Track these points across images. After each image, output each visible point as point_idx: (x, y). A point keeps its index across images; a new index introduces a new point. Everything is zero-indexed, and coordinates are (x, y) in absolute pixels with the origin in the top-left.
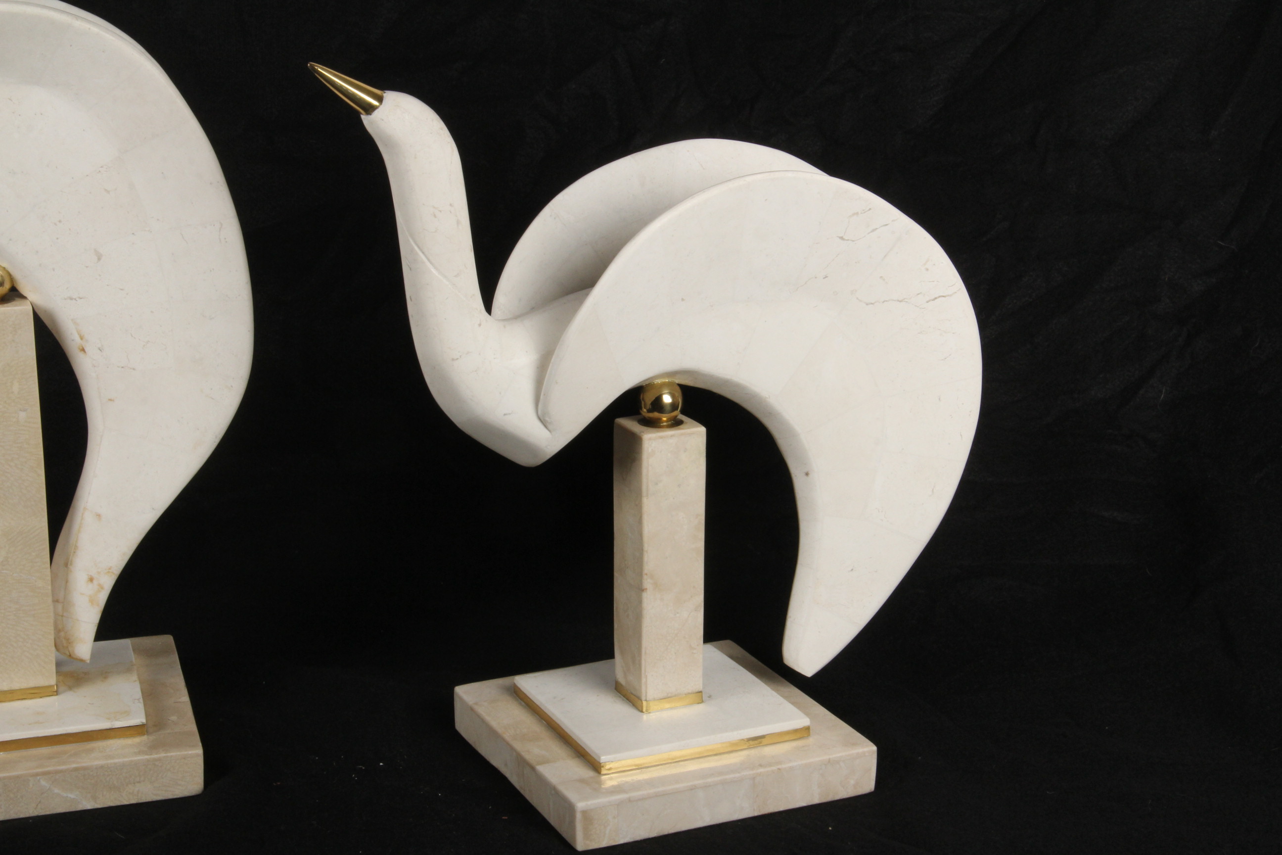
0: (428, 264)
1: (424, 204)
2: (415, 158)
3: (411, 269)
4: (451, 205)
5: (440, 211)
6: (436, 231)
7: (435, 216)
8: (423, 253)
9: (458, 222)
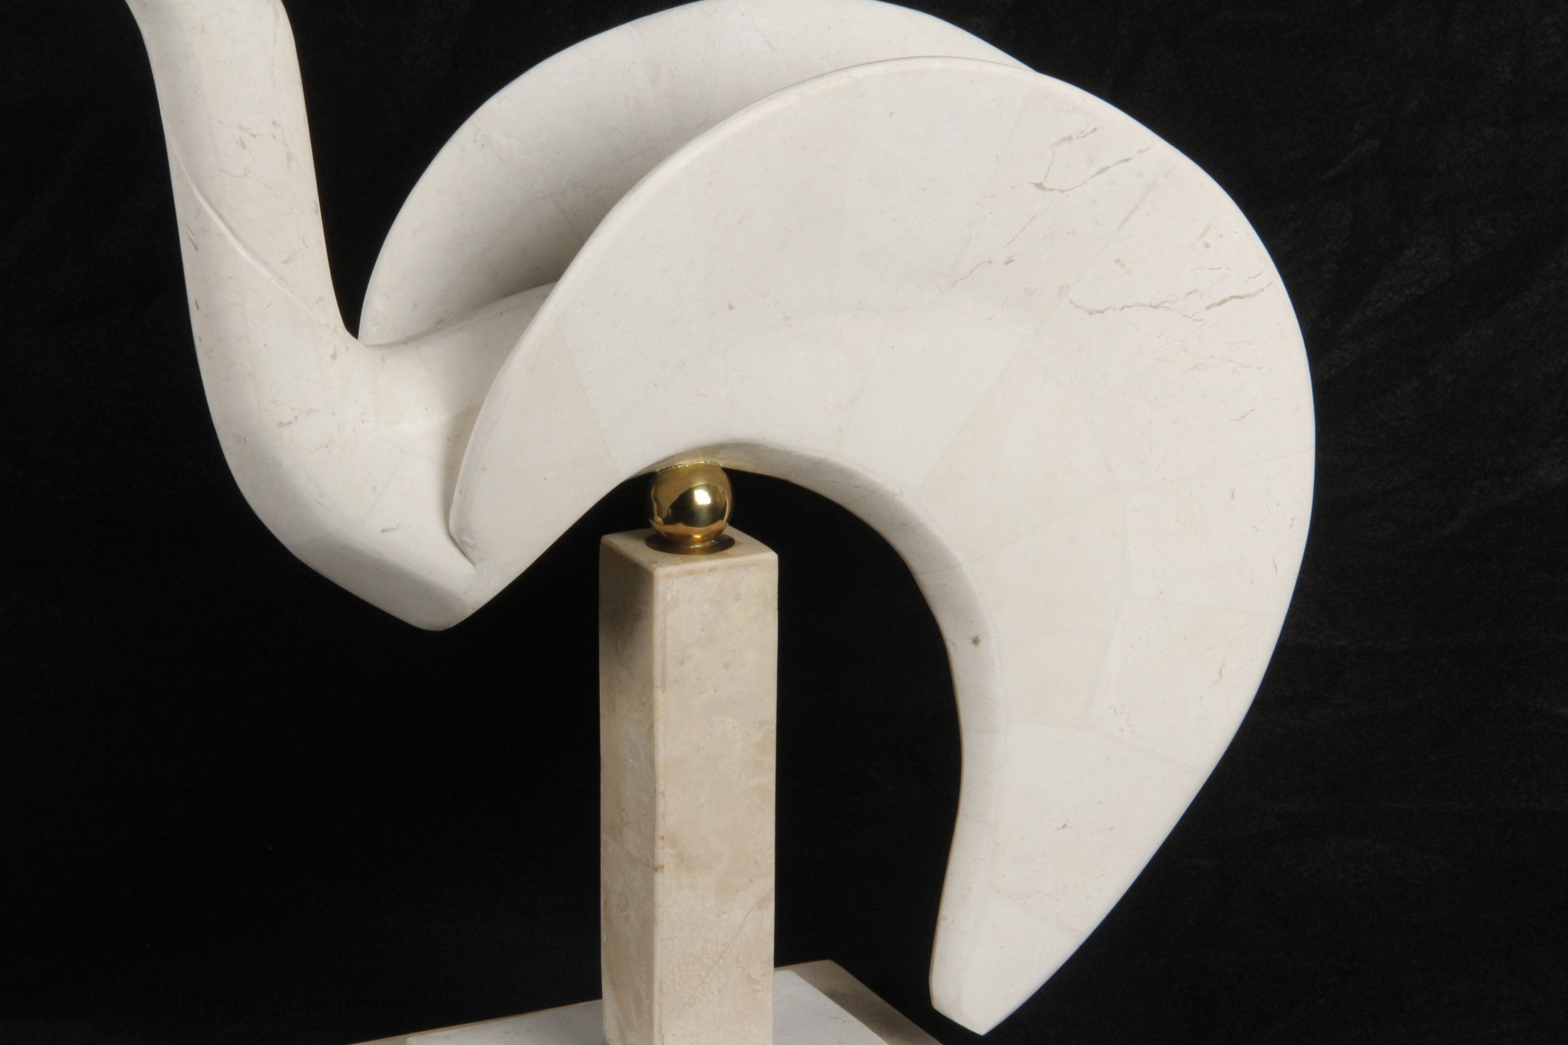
0: (231, 238)
1: (220, 122)
2: (203, 31)
3: (196, 249)
4: (274, 123)
5: (254, 136)
6: (246, 174)
7: (243, 145)
8: (220, 216)
9: (290, 157)
